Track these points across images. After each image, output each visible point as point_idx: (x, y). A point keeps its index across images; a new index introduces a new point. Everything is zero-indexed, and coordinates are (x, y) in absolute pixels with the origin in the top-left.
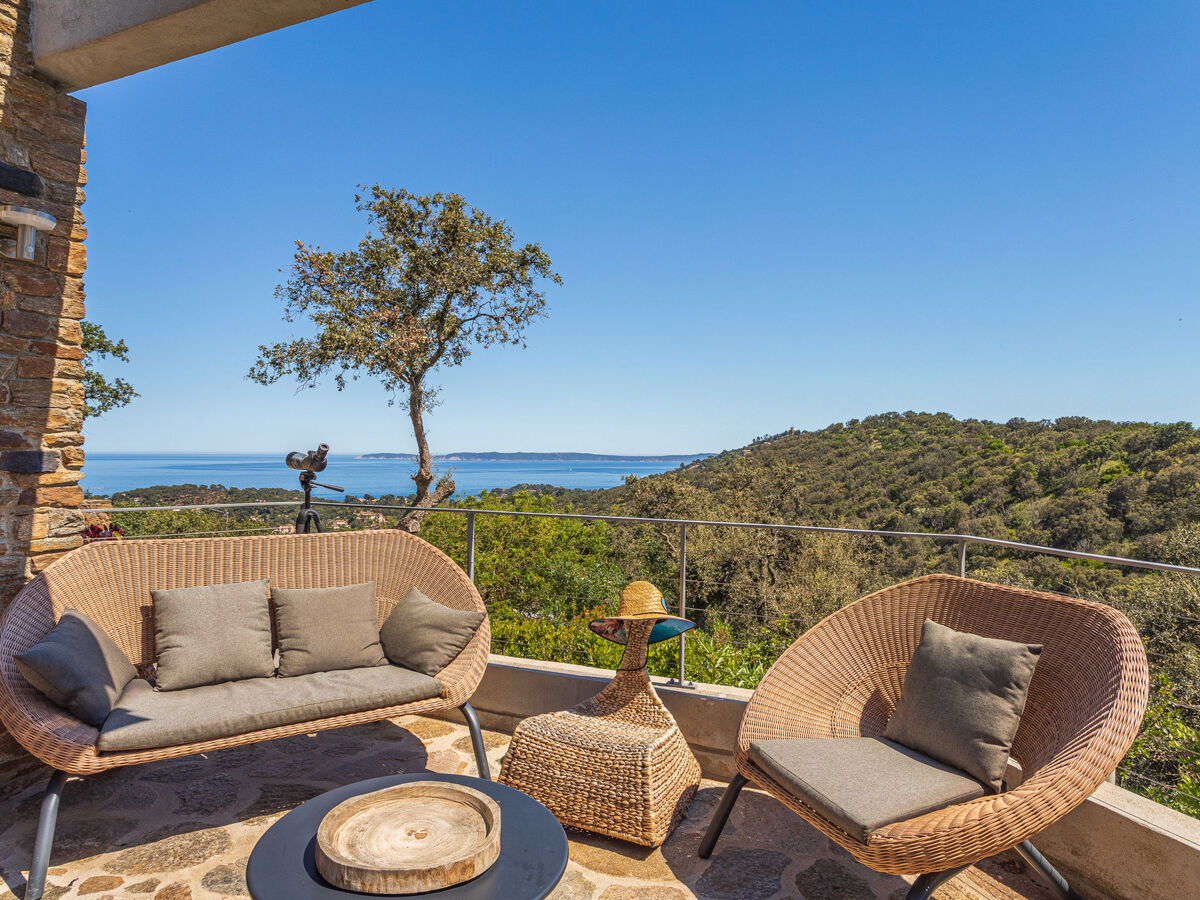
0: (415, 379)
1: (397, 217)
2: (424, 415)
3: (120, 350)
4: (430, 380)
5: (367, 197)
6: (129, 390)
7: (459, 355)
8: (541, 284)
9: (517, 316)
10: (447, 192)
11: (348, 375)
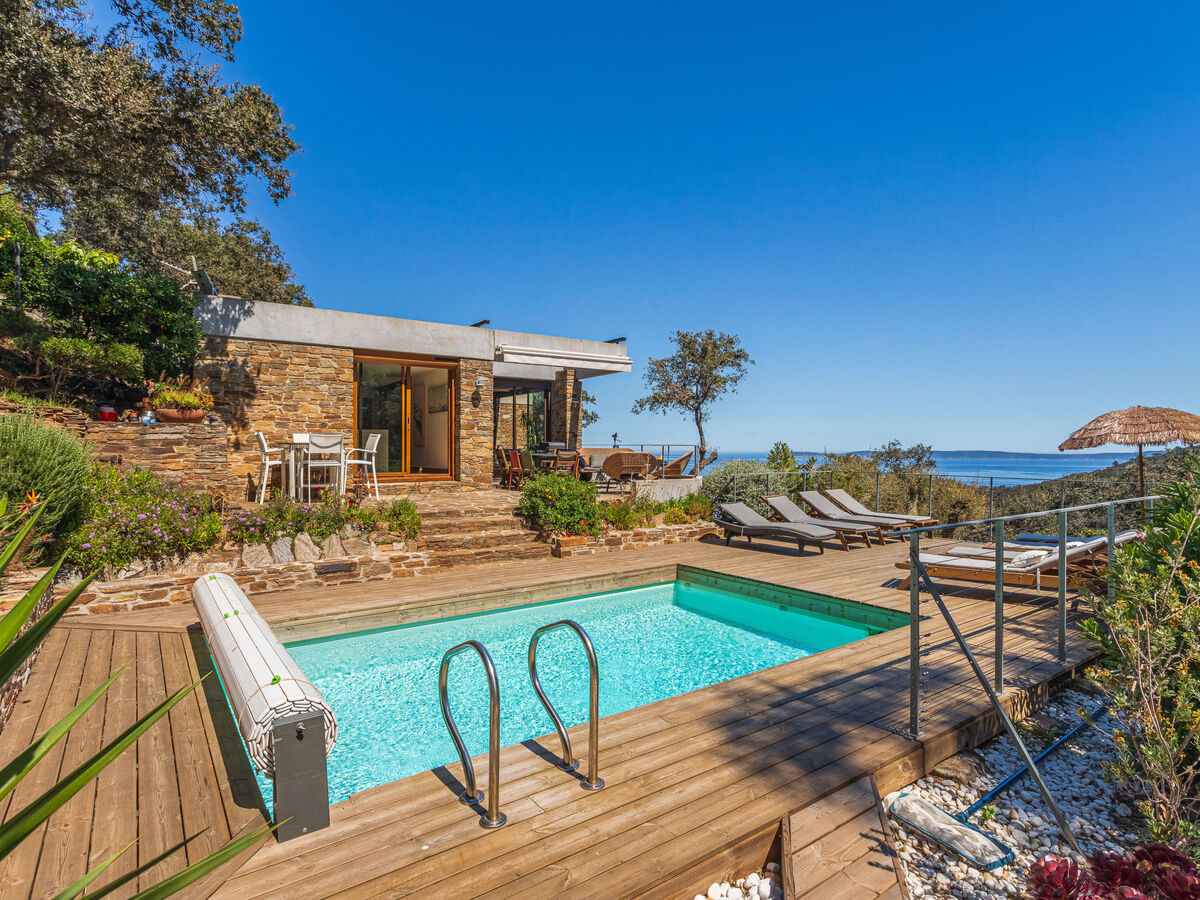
0: (697, 410)
1: (686, 342)
2: (703, 424)
3: (593, 400)
4: (704, 408)
5: (675, 336)
6: (596, 416)
7: (714, 397)
8: (744, 364)
9: (735, 380)
10: (707, 329)
11: (667, 409)
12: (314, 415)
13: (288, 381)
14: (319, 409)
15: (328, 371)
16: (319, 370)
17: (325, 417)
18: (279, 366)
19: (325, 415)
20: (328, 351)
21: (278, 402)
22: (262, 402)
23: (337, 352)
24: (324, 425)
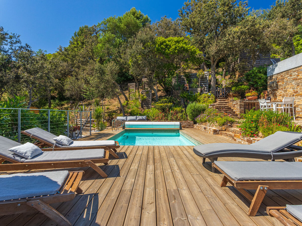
12: (291, 93)
13: (285, 83)
14: (292, 90)
15: (294, 77)
16: (292, 77)
17: (294, 93)
18: (283, 79)
19: (294, 92)
20: (294, 70)
21: (282, 90)
22: (279, 91)
23: (297, 69)
24: (293, 95)
